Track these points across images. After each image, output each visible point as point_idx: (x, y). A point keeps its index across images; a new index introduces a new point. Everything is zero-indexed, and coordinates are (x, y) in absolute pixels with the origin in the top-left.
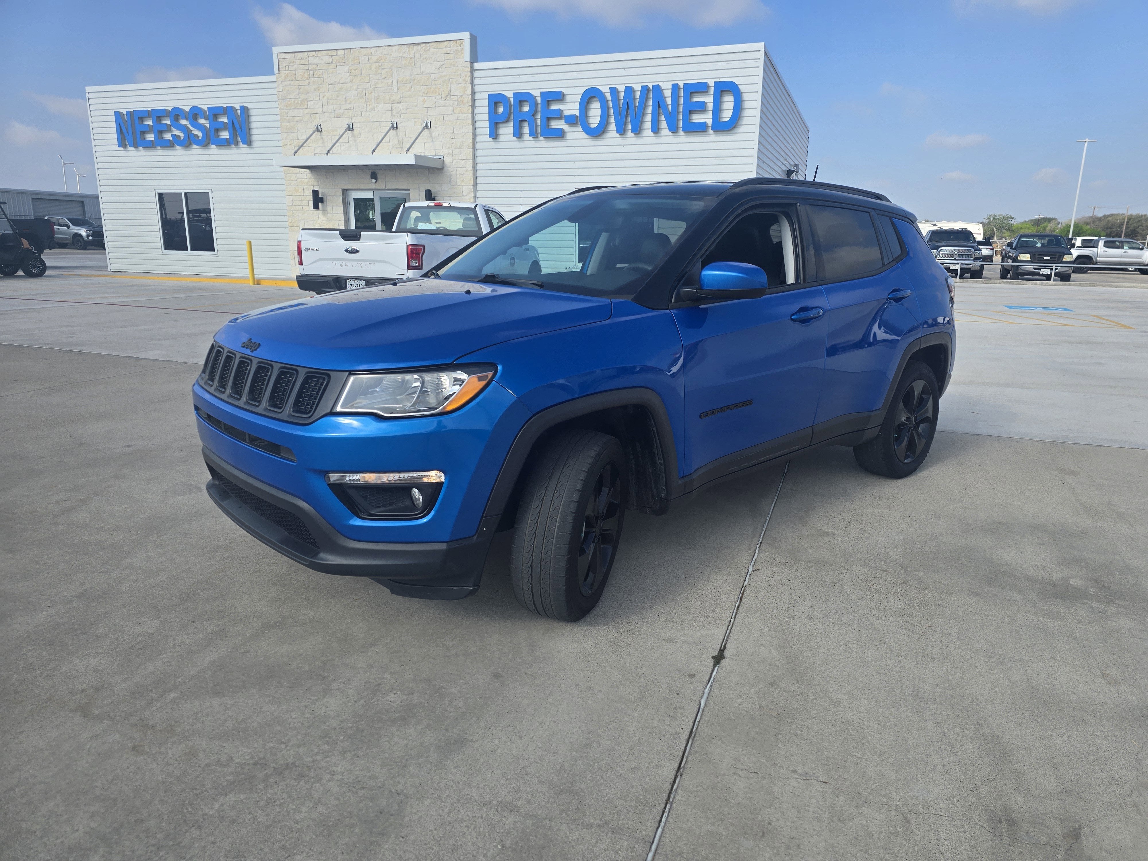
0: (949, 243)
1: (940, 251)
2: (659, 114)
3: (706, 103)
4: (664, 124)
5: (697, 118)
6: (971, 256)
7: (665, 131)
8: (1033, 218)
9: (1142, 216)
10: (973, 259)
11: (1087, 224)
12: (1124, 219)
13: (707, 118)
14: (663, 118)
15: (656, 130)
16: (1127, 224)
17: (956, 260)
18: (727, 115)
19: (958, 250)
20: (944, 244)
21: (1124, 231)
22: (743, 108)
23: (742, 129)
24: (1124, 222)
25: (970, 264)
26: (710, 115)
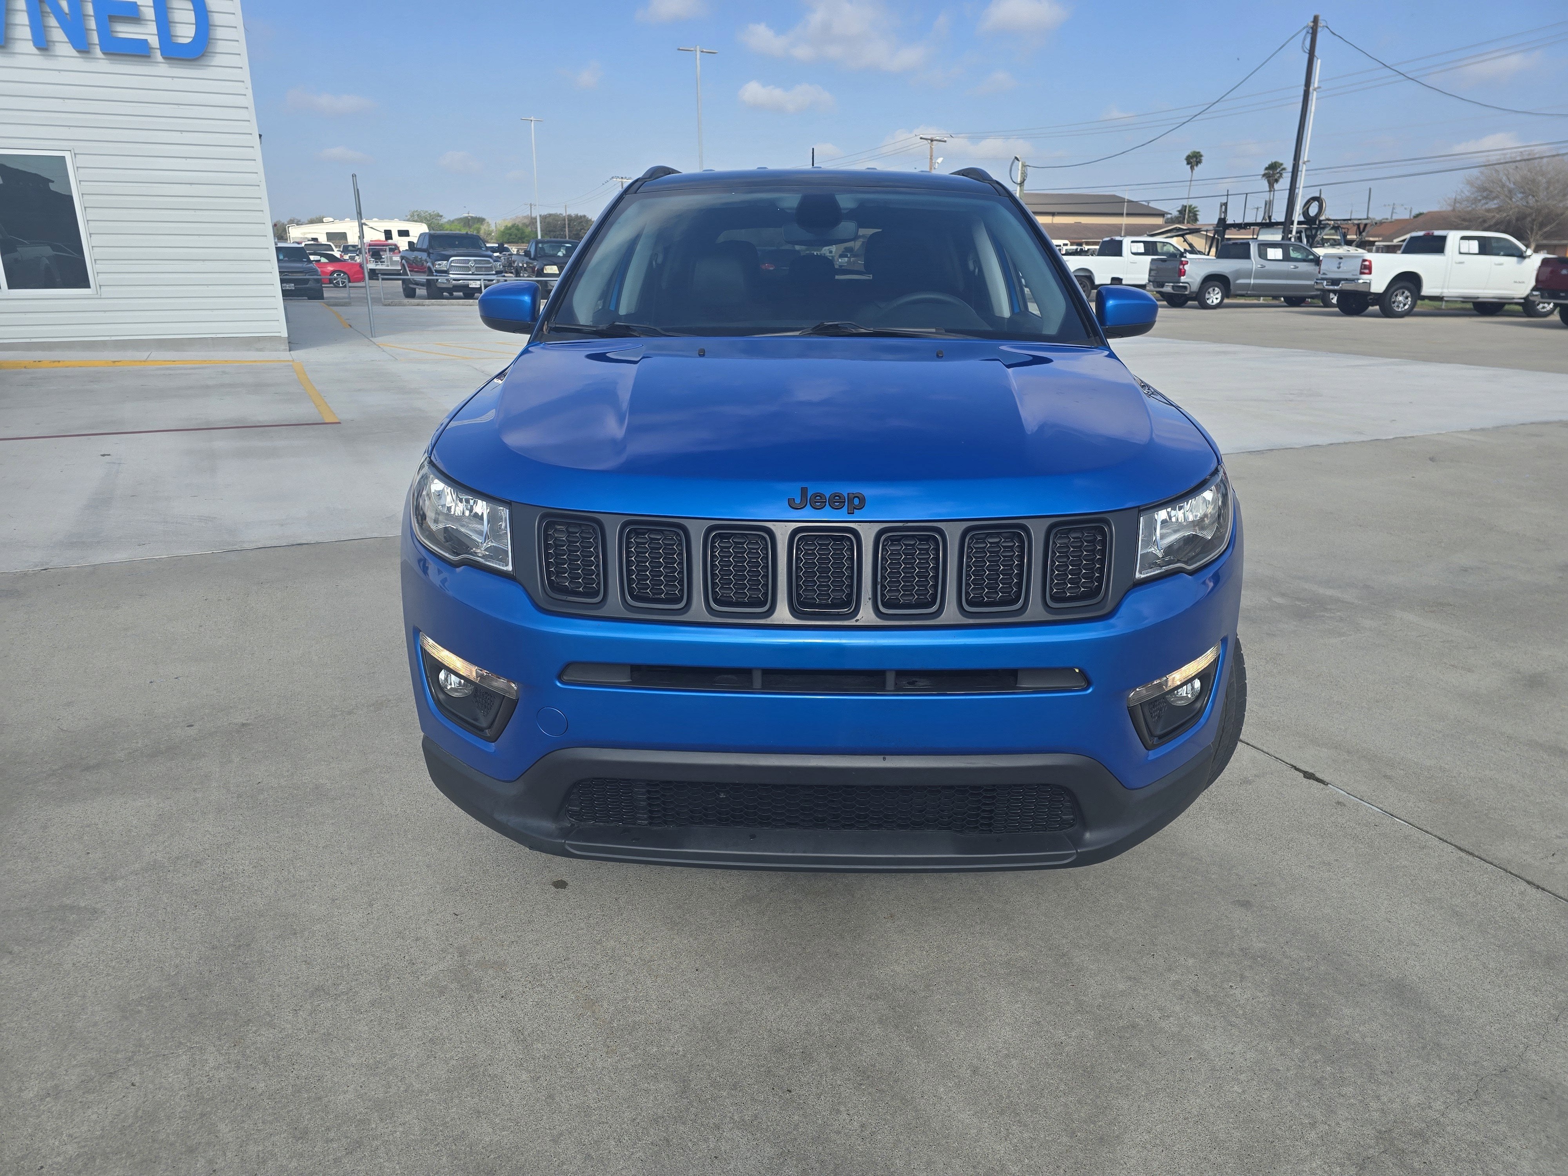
0: (461, 251)
1: (451, 262)
2: (43, 14)
3: (139, 6)
4: (58, 34)
5: (125, 31)
6: (491, 269)
7: (63, 46)
8: (462, 216)
9: (581, 217)
10: (494, 272)
11: (527, 226)
12: (565, 220)
13: (148, 32)
14: (52, 22)
15: (43, 44)
16: (568, 227)
17: (473, 274)
18: (185, 33)
19: (475, 260)
20: (455, 252)
21: (567, 235)
22: (211, 23)
23: (218, 60)
24: (565, 224)
25: (493, 280)
26: (152, 28)
